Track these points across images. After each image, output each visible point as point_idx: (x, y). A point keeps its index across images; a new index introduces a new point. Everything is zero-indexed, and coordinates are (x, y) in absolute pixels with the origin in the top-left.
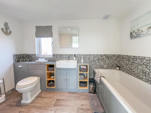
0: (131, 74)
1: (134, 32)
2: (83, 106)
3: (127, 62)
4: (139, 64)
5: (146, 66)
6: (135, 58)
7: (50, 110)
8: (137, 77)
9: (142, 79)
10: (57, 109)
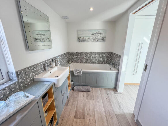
0: (80, 63)
1: (80, 38)
2: (85, 96)
3: (77, 56)
4: (84, 56)
5: (88, 56)
6: (82, 53)
7: (89, 121)
8: (84, 63)
9: (86, 63)
10: (88, 114)
